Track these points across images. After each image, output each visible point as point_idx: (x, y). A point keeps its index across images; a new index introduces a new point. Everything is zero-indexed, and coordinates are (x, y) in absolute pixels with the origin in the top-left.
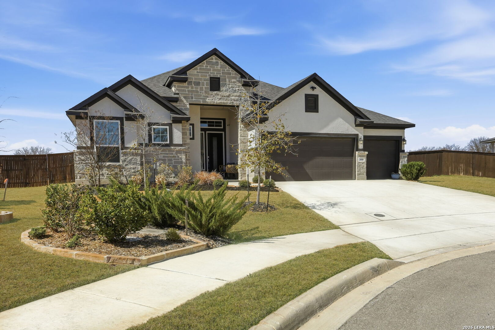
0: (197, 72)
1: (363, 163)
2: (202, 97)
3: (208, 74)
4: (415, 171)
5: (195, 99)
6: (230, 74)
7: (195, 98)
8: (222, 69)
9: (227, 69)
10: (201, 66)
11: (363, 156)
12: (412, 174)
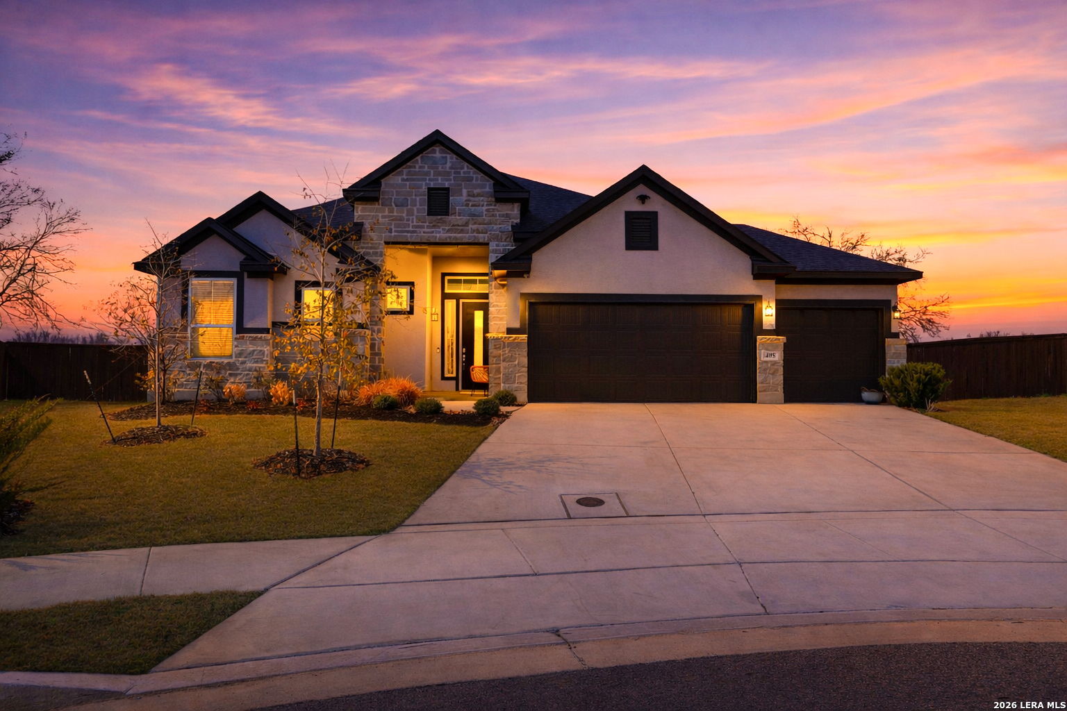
0: (403, 180)
1: (774, 363)
2: (411, 229)
3: (424, 183)
4: (913, 385)
5: (396, 234)
6: (470, 179)
7: (395, 231)
8: (453, 170)
9: (466, 169)
10: (410, 167)
11: (776, 347)
12: (909, 391)
